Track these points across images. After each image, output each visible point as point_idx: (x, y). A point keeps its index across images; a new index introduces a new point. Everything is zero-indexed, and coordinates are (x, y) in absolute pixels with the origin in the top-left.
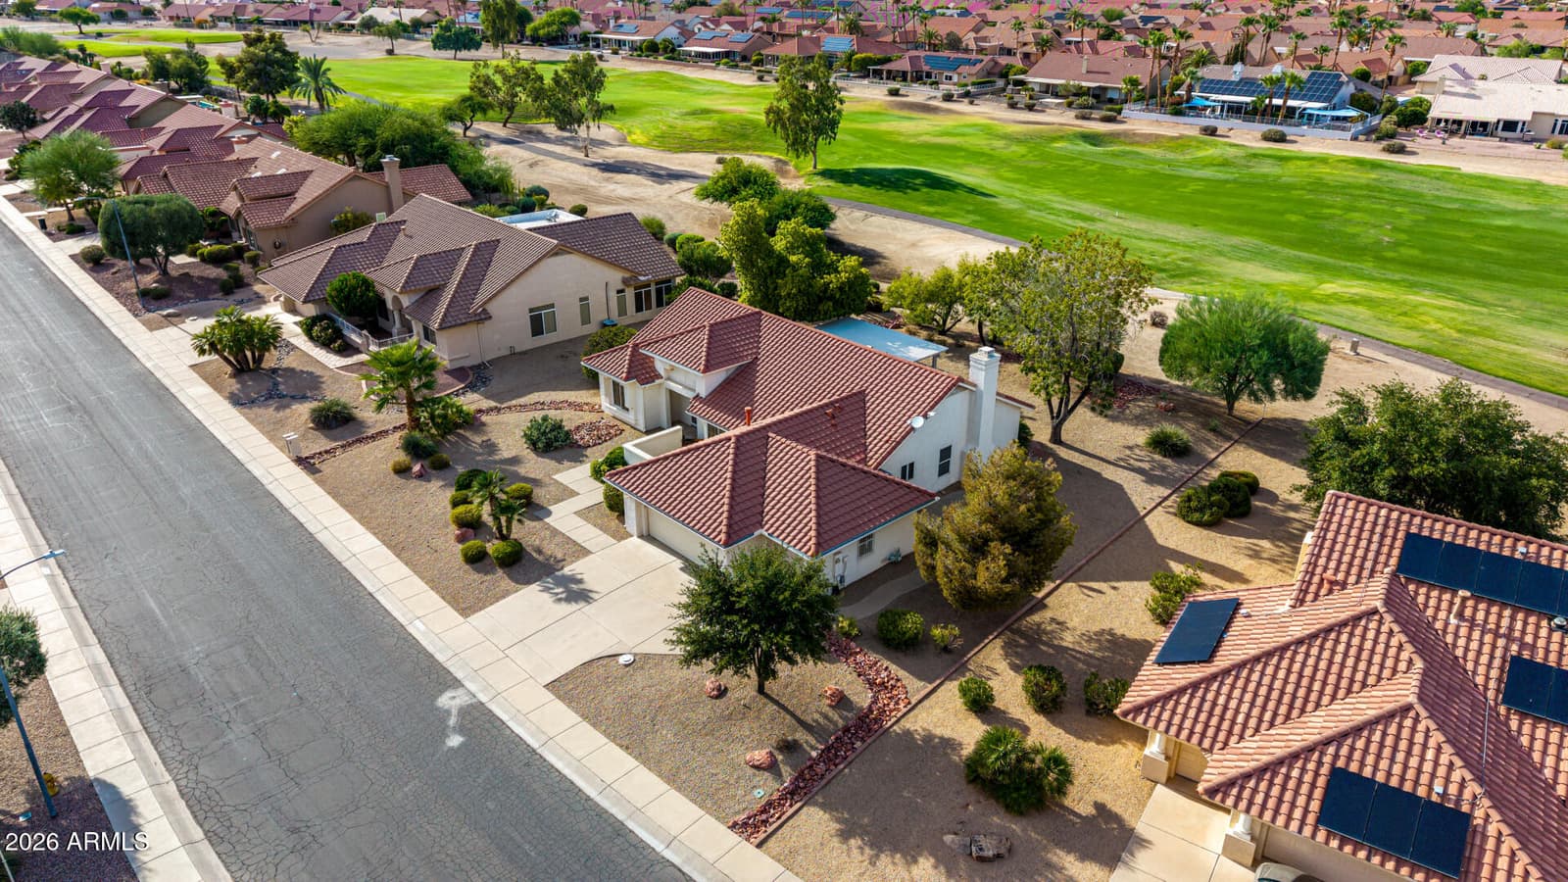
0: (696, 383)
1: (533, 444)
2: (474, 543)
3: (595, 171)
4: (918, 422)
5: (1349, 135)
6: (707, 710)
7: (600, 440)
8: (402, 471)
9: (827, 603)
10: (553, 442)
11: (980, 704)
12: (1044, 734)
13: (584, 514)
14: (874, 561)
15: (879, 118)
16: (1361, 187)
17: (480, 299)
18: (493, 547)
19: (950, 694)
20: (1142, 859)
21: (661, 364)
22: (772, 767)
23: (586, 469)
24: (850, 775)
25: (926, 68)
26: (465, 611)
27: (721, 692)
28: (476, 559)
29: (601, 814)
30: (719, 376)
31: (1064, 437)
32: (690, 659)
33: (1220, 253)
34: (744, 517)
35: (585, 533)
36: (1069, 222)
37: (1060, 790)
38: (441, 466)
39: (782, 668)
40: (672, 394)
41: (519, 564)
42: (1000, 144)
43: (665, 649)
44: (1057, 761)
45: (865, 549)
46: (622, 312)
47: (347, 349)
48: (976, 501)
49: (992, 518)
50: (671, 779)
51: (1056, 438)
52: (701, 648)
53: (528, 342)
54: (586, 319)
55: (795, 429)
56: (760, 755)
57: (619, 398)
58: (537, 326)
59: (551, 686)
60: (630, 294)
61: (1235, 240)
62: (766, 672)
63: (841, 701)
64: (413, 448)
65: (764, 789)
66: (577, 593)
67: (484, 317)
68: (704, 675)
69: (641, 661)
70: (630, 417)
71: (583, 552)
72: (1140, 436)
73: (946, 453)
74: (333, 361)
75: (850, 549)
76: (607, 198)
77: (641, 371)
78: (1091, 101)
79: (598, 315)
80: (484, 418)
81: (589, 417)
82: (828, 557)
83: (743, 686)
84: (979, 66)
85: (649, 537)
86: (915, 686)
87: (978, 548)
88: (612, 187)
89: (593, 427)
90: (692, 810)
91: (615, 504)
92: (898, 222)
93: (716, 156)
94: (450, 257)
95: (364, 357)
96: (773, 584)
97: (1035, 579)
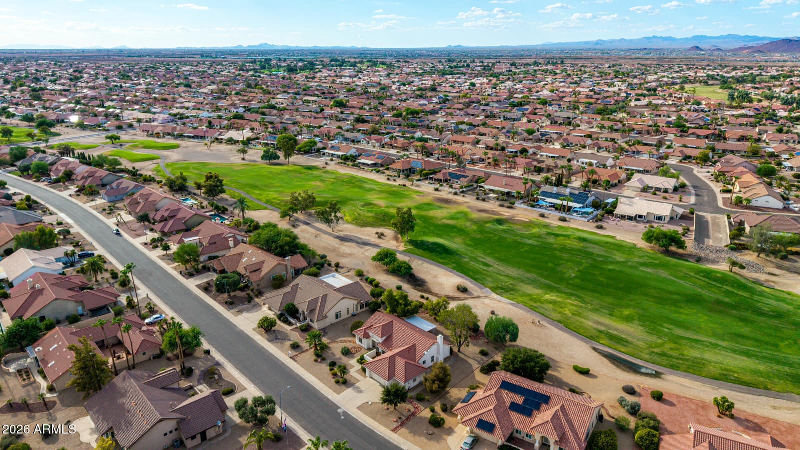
0: (379, 340)
1: (343, 354)
2: (337, 379)
3: (338, 241)
4: (426, 353)
5: (586, 220)
6: (386, 412)
7: (357, 352)
8: (316, 361)
9: (406, 393)
10: (347, 353)
11: (433, 411)
12: (443, 415)
13: (357, 372)
14: (417, 383)
15: (431, 207)
16: (576, 251)
17: (325, 313)
18: (341, 380)
19: (428, 410)
20: (455, 435)
21: (371, 334)
22: (397, 422)
23: (356, 360)
24: (410, 423)
25: (449, 178)
26: (338, 394)
27: (388, 409)
28: (337, 382)
29: (369, 429)
30: (384, 338)
31: (461, 350)
32: (383, 403)
33: (523, 281)
34: (391, 375)
35: (358, 376)
36: (482, 267)
37: (443, 424)
38: (324, 360)
39: (399, 405)
40: (373, 341)
41: (346, 383)
42: (468, 224)
43: (377, 401)
44: (443, 420)
45: (415, 381)
46: (357, 310)
47: (290, 324)
48: (434, 373)
49: (436, 377)
50: (381, 424)
51: (459, 351)
52: (385, 401)
53: (335, 321)
54: (348, 314)
55: (400, 354)
56: (395, 420)
57: (361, 341)
58: (337, 317)
59: (358, 408)
60: (359, 306)
61: (529, 275)
62: (396, 405)
63: (409, 411)
64: (318, 356)
65: (396, 425)
66: (360, 391)
67: (326, 317)
68: (385, 406)
69: (373, 403)
70: (363, 346)
71: (359, 381)
72: (478, 350)
73: (433, 358)
74: (289, 328)
75: (412, 381)
76: (344, 254)
77: (367, 336)
78: (506, 198)
79: (351, 312)
80: (330, 345)
81: (353, 345)
82: (407, 384)
83: (392, 407)
84: (468, 179)
85: (371, 378)
86: (422, 408)
87: (434, 382)
88: (344, 248)
89: (355, 348)
90: (384, 428)
91: (364, 370)
92: (432, 266)
93: (375, 230)
94: (316, 300)
95: (295, 326)
96: (397, 390)
97: (445, 387)
